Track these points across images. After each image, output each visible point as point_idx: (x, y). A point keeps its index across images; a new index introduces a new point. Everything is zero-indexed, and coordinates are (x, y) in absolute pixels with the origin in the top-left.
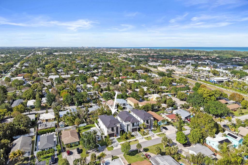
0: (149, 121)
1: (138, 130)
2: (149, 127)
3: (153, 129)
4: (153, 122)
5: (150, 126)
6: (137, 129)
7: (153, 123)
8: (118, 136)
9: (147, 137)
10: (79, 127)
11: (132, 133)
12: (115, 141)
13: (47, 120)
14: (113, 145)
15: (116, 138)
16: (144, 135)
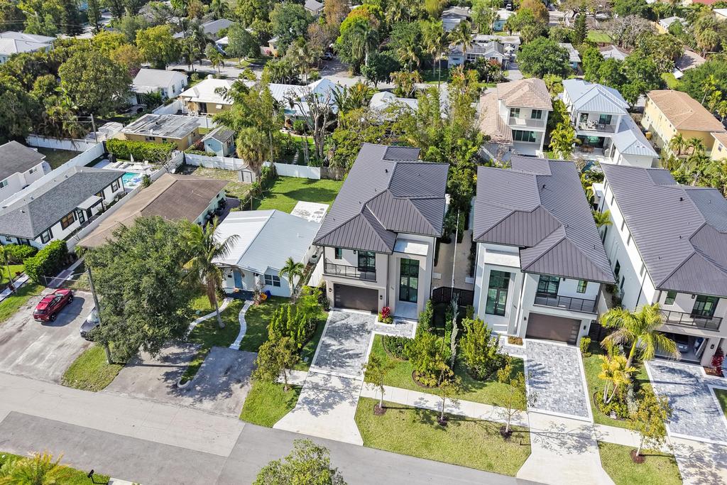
5: (719, 354)
6: (583, 331)
8: (406, 319)
9: (637, 455)
10: (280, 178)
11: (524, 340)
12: (358, 352)
13: (205, 104)
14: (315, 379)
15: (377, 333)
16: (613, 416)
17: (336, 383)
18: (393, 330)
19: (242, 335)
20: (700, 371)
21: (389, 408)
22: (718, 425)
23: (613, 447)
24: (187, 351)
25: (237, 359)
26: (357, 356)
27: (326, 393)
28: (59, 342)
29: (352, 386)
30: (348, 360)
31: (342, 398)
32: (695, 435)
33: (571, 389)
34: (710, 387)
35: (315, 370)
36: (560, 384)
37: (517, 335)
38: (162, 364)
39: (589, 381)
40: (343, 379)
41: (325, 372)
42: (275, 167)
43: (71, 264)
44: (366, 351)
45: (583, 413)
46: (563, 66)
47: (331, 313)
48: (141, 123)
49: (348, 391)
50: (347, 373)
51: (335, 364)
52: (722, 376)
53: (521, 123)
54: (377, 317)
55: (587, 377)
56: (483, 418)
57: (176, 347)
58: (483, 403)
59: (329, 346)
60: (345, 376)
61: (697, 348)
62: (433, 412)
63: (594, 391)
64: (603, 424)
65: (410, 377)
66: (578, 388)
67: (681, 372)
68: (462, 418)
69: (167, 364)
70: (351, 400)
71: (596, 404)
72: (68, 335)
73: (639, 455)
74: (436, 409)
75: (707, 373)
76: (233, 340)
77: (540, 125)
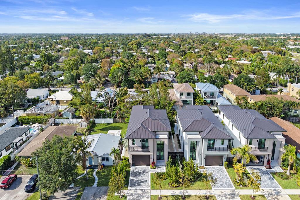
0: (269, 144)
1: (225, 162)
2: (266, 161)
3: (277, 169)
4: (282, 150)
5: (269, 161)
6: (224, 160)
7: (280, 152)
8: (161, 166)
9: (252, 197)
10: (96, 124)
11: (205, 167)
12: (145, 180)
13: (59, 101)
14: (131, 192)
15: (151, 172)
16: (241, 186)
17: (139, 192)
18: (157, 170)
19: (97, 181)
20: (264, 168)
21: (163, 197)
22: (275, 183)
23: (244, 196)
24: (74, 190)
25: (97, 190)
26: (146, 181)
27: (137, 196)
28: (15, 196)
29: (146, 192)
30: (142, 183)
31: (143, 197)
32: (268, 187)
33: (225, 180)
34: (269, 172)
35: (130, 189)
36: (221, 179)
37: (202, 166)
38: (64, 197)
39: (230, 176)
40: (142, 190)
41: (134, 189)
42: (94, 120)
43: (12, 165)
44: (149, 179)
45: (231, 187)
46: (193, 80)
47: (131, 168)
48: (33, 109)
49: (145, 194)
50: (143, 188)
51: (137, 185)
52: (271, 168)
53: (184, 98)
54: (150, 167)
55: (229, 175)
56: (197, 194)
57: (69, 190)
58: (196, 189)
59: (133, 180)
60: (142, 189)
61: (261, 161)
62: (179, 195)
63: (233, 179)
64: (239, 189)
65: (168, 185)
66: (227, 179)
67: (258, 169)
68: (190, 196)
69: (66, 196)
70: (147, 197)
71: (235, 183)
72: (18, 192)
73: (253, 197)
74: (180, 194)
75: (267, 168)
76: (94, 183)
77: (191, 98)
